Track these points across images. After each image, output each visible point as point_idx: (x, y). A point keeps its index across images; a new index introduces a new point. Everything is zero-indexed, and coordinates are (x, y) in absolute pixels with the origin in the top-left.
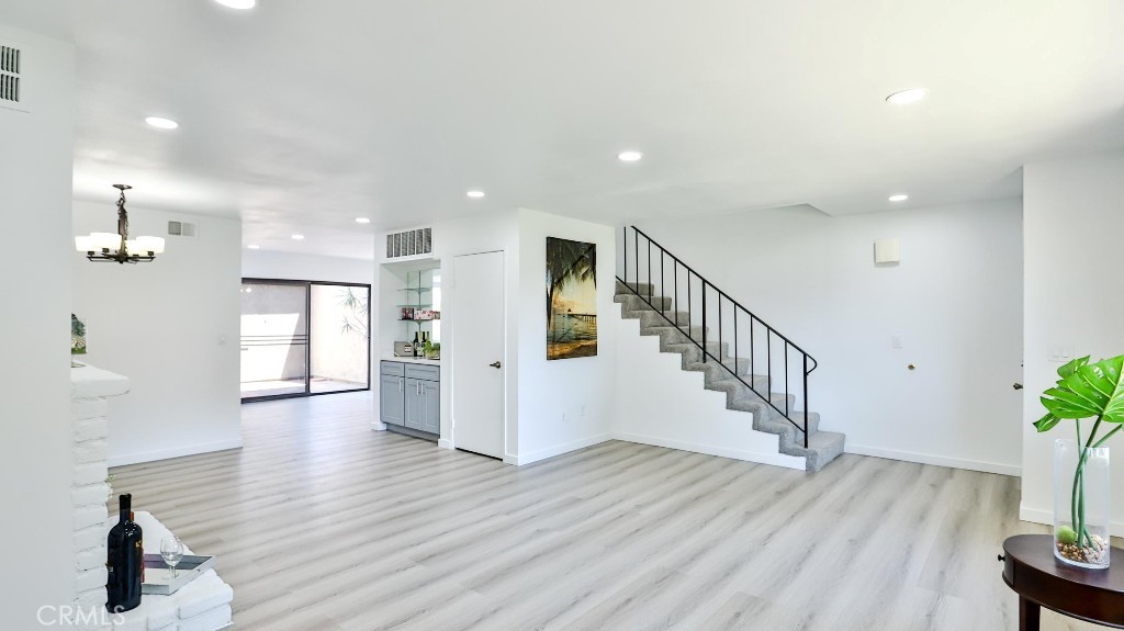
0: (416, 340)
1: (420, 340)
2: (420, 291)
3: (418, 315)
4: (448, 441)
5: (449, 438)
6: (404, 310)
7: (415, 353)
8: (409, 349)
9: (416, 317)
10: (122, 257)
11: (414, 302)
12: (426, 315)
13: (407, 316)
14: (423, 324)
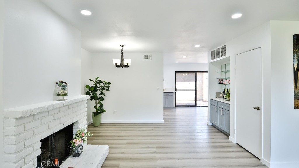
0: (224, 92)
1: (226, 92)
2: (226, 72)
3: (224, 82)
4: (233, 139)
5: (234, 137)
6: (219, 80)
7: (223, 97)
8: (221, 95)
9: (224, 83)
10: (122, 66)
11: (224, 77)
12: (227, 82)
13: (221, 82)
14: (227, 85)
